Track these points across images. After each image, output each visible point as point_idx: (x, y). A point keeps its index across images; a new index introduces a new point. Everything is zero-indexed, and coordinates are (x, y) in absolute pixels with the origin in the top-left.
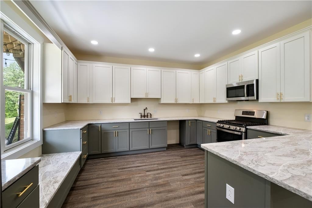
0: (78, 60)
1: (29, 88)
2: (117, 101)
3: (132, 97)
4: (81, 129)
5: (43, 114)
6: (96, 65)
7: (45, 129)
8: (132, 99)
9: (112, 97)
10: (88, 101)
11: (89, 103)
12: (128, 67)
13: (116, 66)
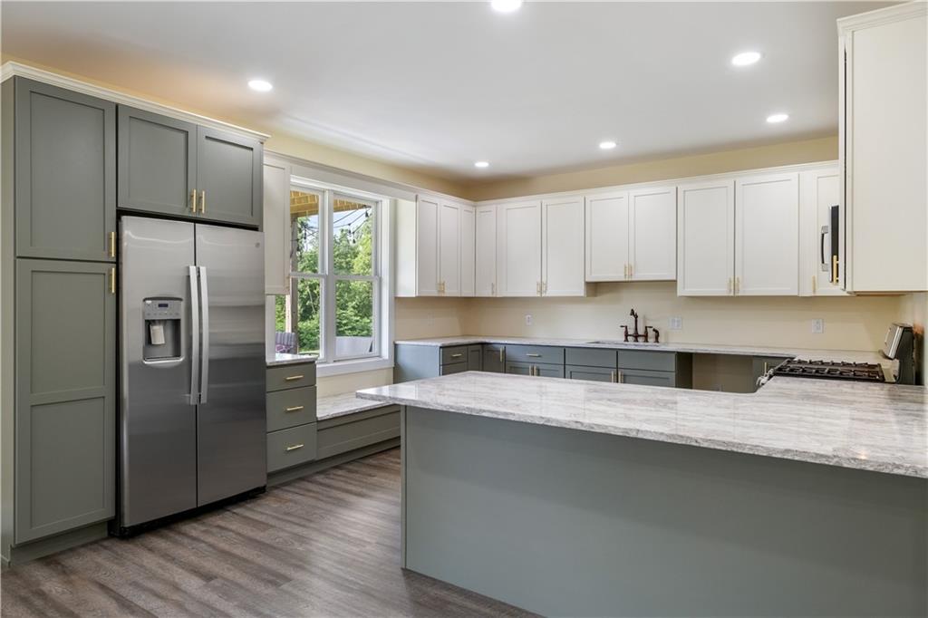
0: (475, 201)
1: (376, 273)
2: (550, 293)
3: (587, 280)
4: (441, 347)
5: (394, 316)
6: (511, 206)
7: (397, 342)
8: (588, 284)
9: (539, 280)
10: (493, 292)
11: (494, 296)
12: (577, 198)
13: (548, 200)
